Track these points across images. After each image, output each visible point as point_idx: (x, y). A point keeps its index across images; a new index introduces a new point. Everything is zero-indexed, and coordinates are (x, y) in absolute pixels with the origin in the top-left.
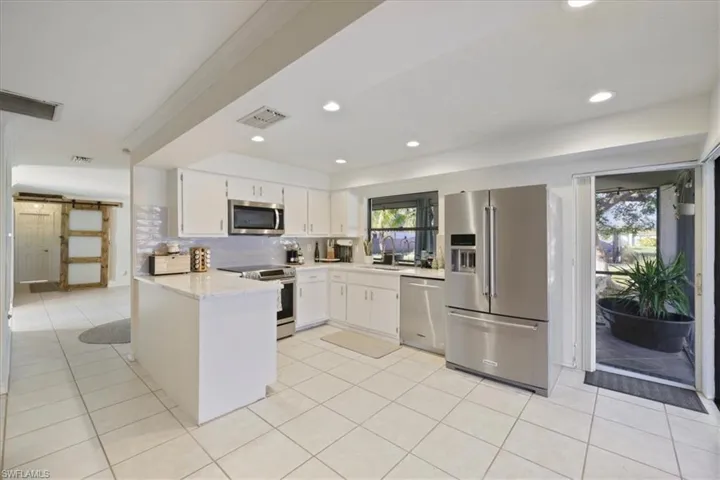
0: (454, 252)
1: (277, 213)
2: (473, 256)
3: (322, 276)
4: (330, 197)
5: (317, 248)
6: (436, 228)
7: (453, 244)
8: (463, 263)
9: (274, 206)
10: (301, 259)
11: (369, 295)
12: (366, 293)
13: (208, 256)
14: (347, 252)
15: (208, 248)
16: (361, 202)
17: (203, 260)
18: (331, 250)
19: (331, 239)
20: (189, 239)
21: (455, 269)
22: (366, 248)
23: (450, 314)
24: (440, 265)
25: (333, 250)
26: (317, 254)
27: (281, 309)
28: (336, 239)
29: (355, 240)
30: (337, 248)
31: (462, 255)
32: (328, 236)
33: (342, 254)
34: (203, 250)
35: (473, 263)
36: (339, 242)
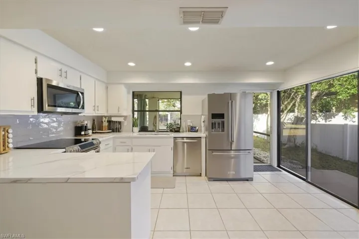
1: (81, 95)
4: (107, 88)
5: (94, 123)
7: (212, 118)
10: (90, 132)
11: (152, 151)
14: (117, 125)
18: (105, 124)
19: (106, 117)
22: (134, 122)
24: (185, 130)
26: (94, 128)
28: (111, 117)
29: (125, 117)
32: (104, 115)
33: (113, 127)
34: (5, 130)
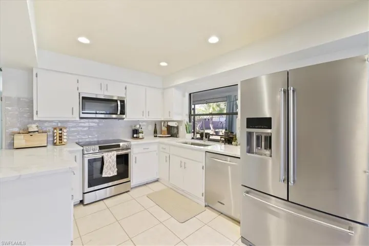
0: (250, 135)
1: (119, 103)
2: (269, 139)
3: (155, 147)
4: (163, 93)
5: (155, 127)
6: (237, 114)
7: (248, 127)
8: (258, 145)
9: (115, 98)
10: (141, 135)
11: (183, 164)
12: (181, 162)
13: (65, 134)
14: (176, 131)
15: (66, 128)
16: (184, 96)
17: (60, 137)
18: (164, 129)
19: (164, 122)
20: (52, 121)
21: (250, 151)
22: (186, 128)
23: (244, 194)
25: (166, 129)
26: (155, 132)
27: (116, 174)
28: (168, 121)
29: (180, 122)
30: (169, 128)
31: (258, 138)
32: (163, 120)
33: (172, 132)
34: (61, 130)
35: (269, 146)
36: (170, 124)
